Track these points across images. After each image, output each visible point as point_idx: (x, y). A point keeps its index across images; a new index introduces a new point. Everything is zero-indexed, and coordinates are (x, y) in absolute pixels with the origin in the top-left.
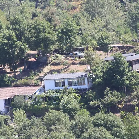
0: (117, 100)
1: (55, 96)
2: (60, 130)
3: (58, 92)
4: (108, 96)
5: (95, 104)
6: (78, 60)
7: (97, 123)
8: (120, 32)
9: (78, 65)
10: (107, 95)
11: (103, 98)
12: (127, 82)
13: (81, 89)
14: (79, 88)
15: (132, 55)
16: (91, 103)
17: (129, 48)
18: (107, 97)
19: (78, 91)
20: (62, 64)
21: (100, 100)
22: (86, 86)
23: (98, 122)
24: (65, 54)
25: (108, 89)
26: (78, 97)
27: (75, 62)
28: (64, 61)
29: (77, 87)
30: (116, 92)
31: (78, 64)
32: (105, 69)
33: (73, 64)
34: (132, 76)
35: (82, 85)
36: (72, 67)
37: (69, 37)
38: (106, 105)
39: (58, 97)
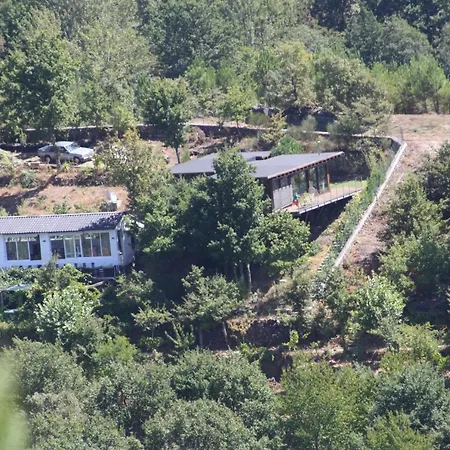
0: (227, 309)
1: (12, 292)
3: (20, 276)
4: (197, 293)
5: (153, 321)
6: (69, 171)
8: (202, 79)
9: (74, 187)
10: (194, 289)
11: (181, 302)
12: (259, 249)
13: (98, 269)
14: (89, 266)
15: (258, 158)
16: (141, 317)
17: (239, 134)
18: (193, 296)
19: (91, 274)
20: (16, 184)
21: (169, 308)
22: (113, 258)
24: (18, 149)
25: (197, 270)
26: (91, 294)
27: (61, 176)
28: (24, 171)
29: (82, 260)
30: (222, 280)
31: (71, 183)
33: (56, 182)
34: (274, 229)
35: (97, 253)
36: (51, 191)
38: (192, 322)
39: (22, 296)
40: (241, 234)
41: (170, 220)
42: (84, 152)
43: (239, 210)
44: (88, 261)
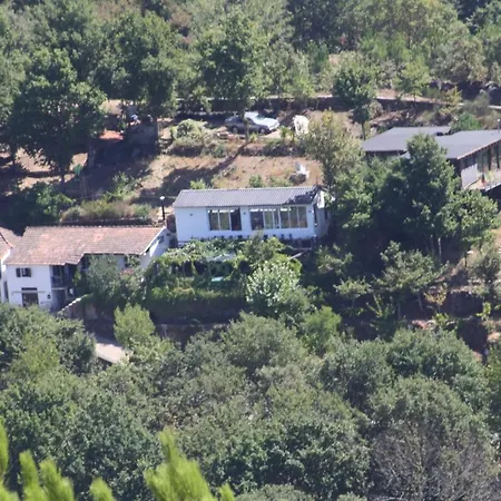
0: (424, 281)
1: (219, 262)
2: (288, 381)
3: (223, 246)
4: (395, 267)
5: (353, 292)
6: (258, 142)
7: (403, 360)
8: (374, 51)
9: (264, 157)
10: (393, 263)
11: (380, 275)
12: (451, 225)
13: (296, 241)
14: (287, 237)
15: (439, 134)
16: (344, 288)
17: (419, 108)
18: (391, 270)
19: (290, 246)
20: (207, 153)
21: (368, 281)
22: (309, 231)
23: (407, 358)
24: (204, 118)
25: (395, 245)
26: (293, 265)
27: (250, 146)
28: (213, 142)
29: (279, 232)
30: (418, 254)
31: (260, 153)
32: (379, 183)
33: (244, 152)
34: (464, 206)
35: (295, 226)
36: (242, 162)
37: (240, 71)
38: (392, 294)
39: (229, 266)
40: (434, 211)
41: (367, 198)
42: (270, 123)
43: (433, 189)
44: (287, 232)
